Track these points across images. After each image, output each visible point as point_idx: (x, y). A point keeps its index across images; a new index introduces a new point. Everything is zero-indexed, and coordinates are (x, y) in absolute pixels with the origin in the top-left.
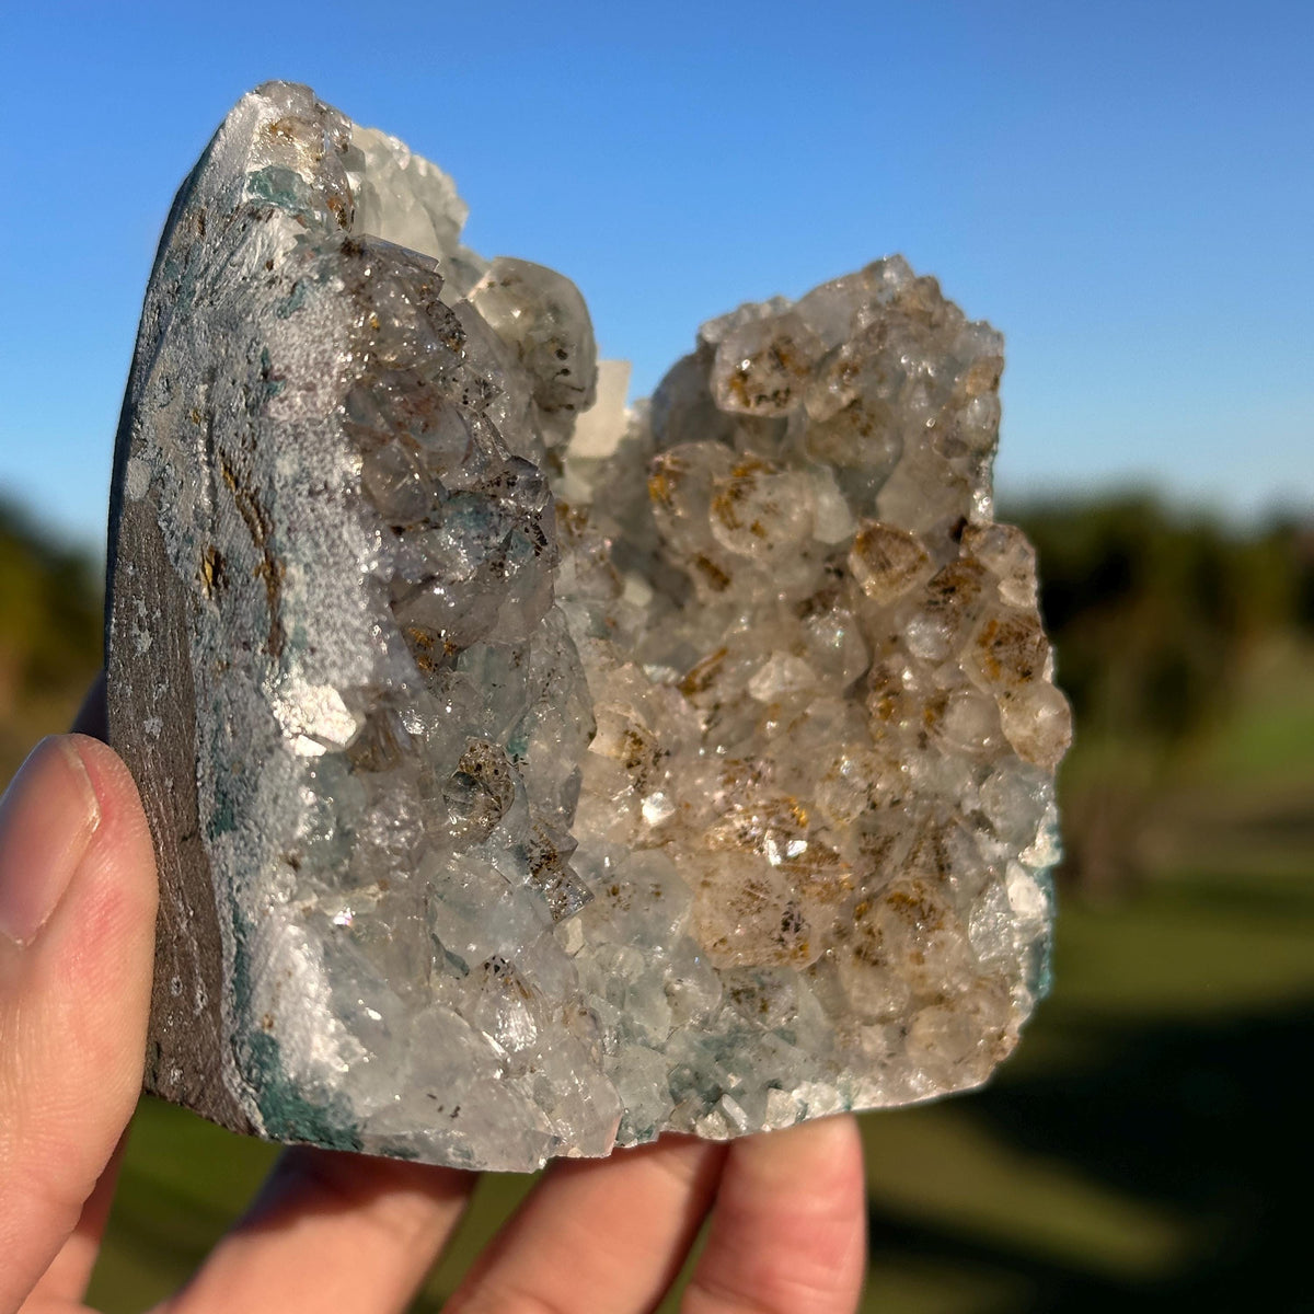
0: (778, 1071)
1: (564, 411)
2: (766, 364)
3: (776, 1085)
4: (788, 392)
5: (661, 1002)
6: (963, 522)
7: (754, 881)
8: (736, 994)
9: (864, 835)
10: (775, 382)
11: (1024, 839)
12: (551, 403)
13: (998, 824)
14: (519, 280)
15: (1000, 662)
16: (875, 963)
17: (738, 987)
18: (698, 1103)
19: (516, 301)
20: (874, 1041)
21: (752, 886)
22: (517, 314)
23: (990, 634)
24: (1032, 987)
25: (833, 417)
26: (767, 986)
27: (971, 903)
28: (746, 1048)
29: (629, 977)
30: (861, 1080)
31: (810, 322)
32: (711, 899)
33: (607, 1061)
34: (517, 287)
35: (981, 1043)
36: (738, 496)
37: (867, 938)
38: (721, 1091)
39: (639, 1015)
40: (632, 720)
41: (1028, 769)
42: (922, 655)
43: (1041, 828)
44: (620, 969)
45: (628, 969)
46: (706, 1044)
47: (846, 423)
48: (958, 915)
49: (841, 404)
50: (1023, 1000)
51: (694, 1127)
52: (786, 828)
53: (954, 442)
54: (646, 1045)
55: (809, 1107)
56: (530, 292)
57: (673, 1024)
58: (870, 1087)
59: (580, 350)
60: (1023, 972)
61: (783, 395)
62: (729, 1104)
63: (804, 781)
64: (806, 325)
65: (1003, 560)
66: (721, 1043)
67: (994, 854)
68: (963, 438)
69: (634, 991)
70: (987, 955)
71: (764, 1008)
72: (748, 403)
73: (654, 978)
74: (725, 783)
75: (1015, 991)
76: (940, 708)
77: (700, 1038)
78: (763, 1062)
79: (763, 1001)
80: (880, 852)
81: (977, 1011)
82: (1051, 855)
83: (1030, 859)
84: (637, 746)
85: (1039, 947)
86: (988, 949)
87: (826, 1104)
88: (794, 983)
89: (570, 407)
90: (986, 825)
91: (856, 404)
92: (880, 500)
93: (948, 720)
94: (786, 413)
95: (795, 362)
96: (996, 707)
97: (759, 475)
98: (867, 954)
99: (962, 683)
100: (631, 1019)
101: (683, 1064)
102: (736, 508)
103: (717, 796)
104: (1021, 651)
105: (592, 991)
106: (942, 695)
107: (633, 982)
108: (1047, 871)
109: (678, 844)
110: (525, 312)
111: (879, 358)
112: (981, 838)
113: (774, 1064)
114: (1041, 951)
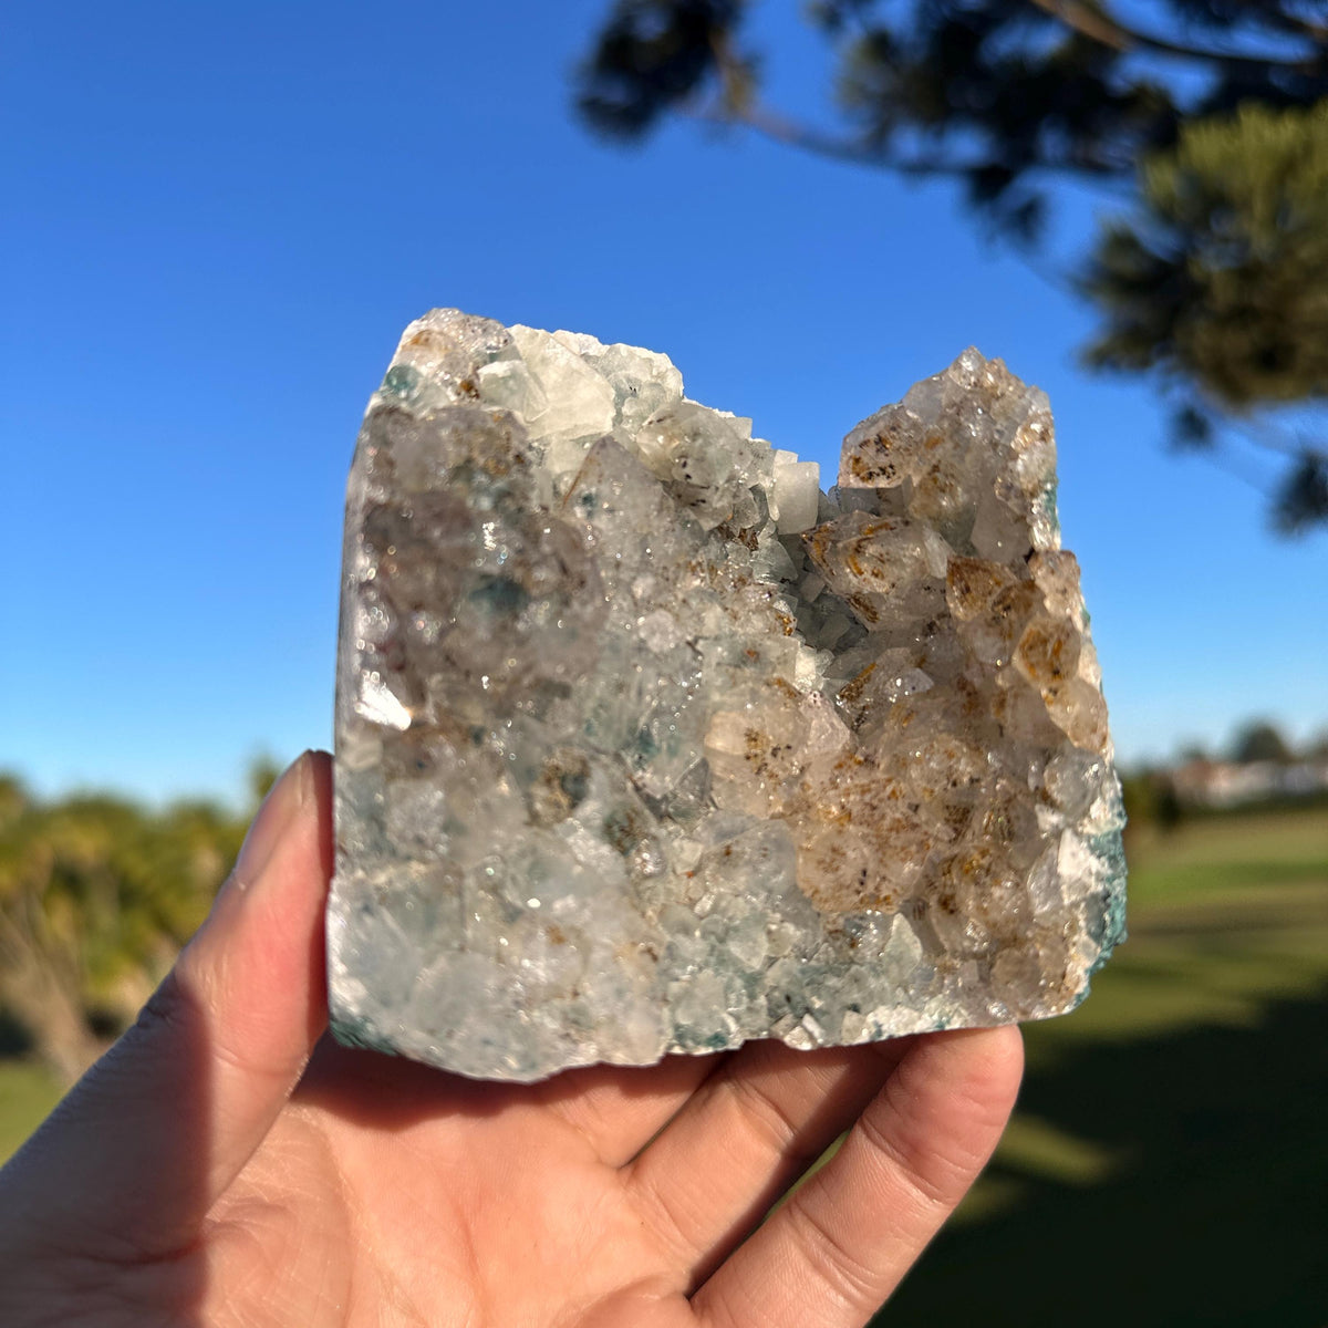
0: (856, 997)
1: (703, 505)
2: (871, 450)
3: (855, 1008)
4: (892, 467)
5: (763, 938)
6: (1031, 550)
7: (837, 846)
8: (831, 933)
9: (948, 807)
10: (883, 461)
11: (1079, 809)
12: (693, 501)
13: (1057, 797)
14: (671, 416)
15: (1033, 665)
16: (952, 912)
17: (834, 927)
18: (789, 1018)
19: (664, 431)
20: (968, 973)
21: (834, 850)
22: (661, 439)
23: (1027, 641)
24: (1097, 936)
25: (921, 482)
26: (859, 928)
27: (1032, 864)
28: (838, 976)
29: (730, 919)
30: (957, 1005)
31: (914, 411)
32: (804, 858)
33: (675, 987)
34: (668, 422)
35: (1042, 983)
36: (858, 550)
37: (948, 891)
38: (809, 1010)
39: (735, 948)
40: (744, 723)
41: (1081, 751)
42: (990, 661)
43: (1098, 801)
44: (724, 911)
45: (730, 914)
46: (803, 972)
47: (930, 484)
48: (1021, 875)
49: (926, 468)
50: (1086, 946)
51: (783, 1037)
52: (875, 802)
53: (1009, 487)
54: (740, 972)
55: (884, 1028)
56: (675, 422)
57: (773, 956)
58: (963, 1011)
59: (701, 460)
60: (1082, 923)
61: (890, 470)
62: (808, 1022)
63: (901, 764)
64: (910, 414)
65: (1052, 579)
66: (817, 970)
67: (1052, 825)
68: (1017, 484)
69: (736, 929)
70: (1041, 909)
71: (853, 945)
72: (863, 479)
73: (759, 919)
74: (836, 768)
75: (1075, 938)
76: (1002, 704)
77: (799, 967)
78: (847, 988)
79: (852, 939)
80: (961, 821)
81: (1037, 956)
82: (1113, 823)
83: (1089, 829)
84: (753, 743)
85: (1100, 902)
86: (1044, 903)
87: (906, 1025)
88: (884, 925)
89: (704, 501)
90: (1046, 799)
91: (936, 468)
92: (974, 540)
93: (1008, 712)
94: (900, 482)
95: (897, 443)
96: (1042, 702)
97: (883, 532)
98: (948, 905)
99: (1021, 685)
100: (729, 951)
101: (775, 988)
102: (858, 560)
103: (825, 778)
104: (1045, 653)
105: (678, 932)
106: (1003, 693)
107: (737, 922)
108: (1110, 837)
109: (800, 816)
110: (670, 439)
111: (958, 429)
112: (1041, 810)
113: (856, 990)
114: (1103, 905)
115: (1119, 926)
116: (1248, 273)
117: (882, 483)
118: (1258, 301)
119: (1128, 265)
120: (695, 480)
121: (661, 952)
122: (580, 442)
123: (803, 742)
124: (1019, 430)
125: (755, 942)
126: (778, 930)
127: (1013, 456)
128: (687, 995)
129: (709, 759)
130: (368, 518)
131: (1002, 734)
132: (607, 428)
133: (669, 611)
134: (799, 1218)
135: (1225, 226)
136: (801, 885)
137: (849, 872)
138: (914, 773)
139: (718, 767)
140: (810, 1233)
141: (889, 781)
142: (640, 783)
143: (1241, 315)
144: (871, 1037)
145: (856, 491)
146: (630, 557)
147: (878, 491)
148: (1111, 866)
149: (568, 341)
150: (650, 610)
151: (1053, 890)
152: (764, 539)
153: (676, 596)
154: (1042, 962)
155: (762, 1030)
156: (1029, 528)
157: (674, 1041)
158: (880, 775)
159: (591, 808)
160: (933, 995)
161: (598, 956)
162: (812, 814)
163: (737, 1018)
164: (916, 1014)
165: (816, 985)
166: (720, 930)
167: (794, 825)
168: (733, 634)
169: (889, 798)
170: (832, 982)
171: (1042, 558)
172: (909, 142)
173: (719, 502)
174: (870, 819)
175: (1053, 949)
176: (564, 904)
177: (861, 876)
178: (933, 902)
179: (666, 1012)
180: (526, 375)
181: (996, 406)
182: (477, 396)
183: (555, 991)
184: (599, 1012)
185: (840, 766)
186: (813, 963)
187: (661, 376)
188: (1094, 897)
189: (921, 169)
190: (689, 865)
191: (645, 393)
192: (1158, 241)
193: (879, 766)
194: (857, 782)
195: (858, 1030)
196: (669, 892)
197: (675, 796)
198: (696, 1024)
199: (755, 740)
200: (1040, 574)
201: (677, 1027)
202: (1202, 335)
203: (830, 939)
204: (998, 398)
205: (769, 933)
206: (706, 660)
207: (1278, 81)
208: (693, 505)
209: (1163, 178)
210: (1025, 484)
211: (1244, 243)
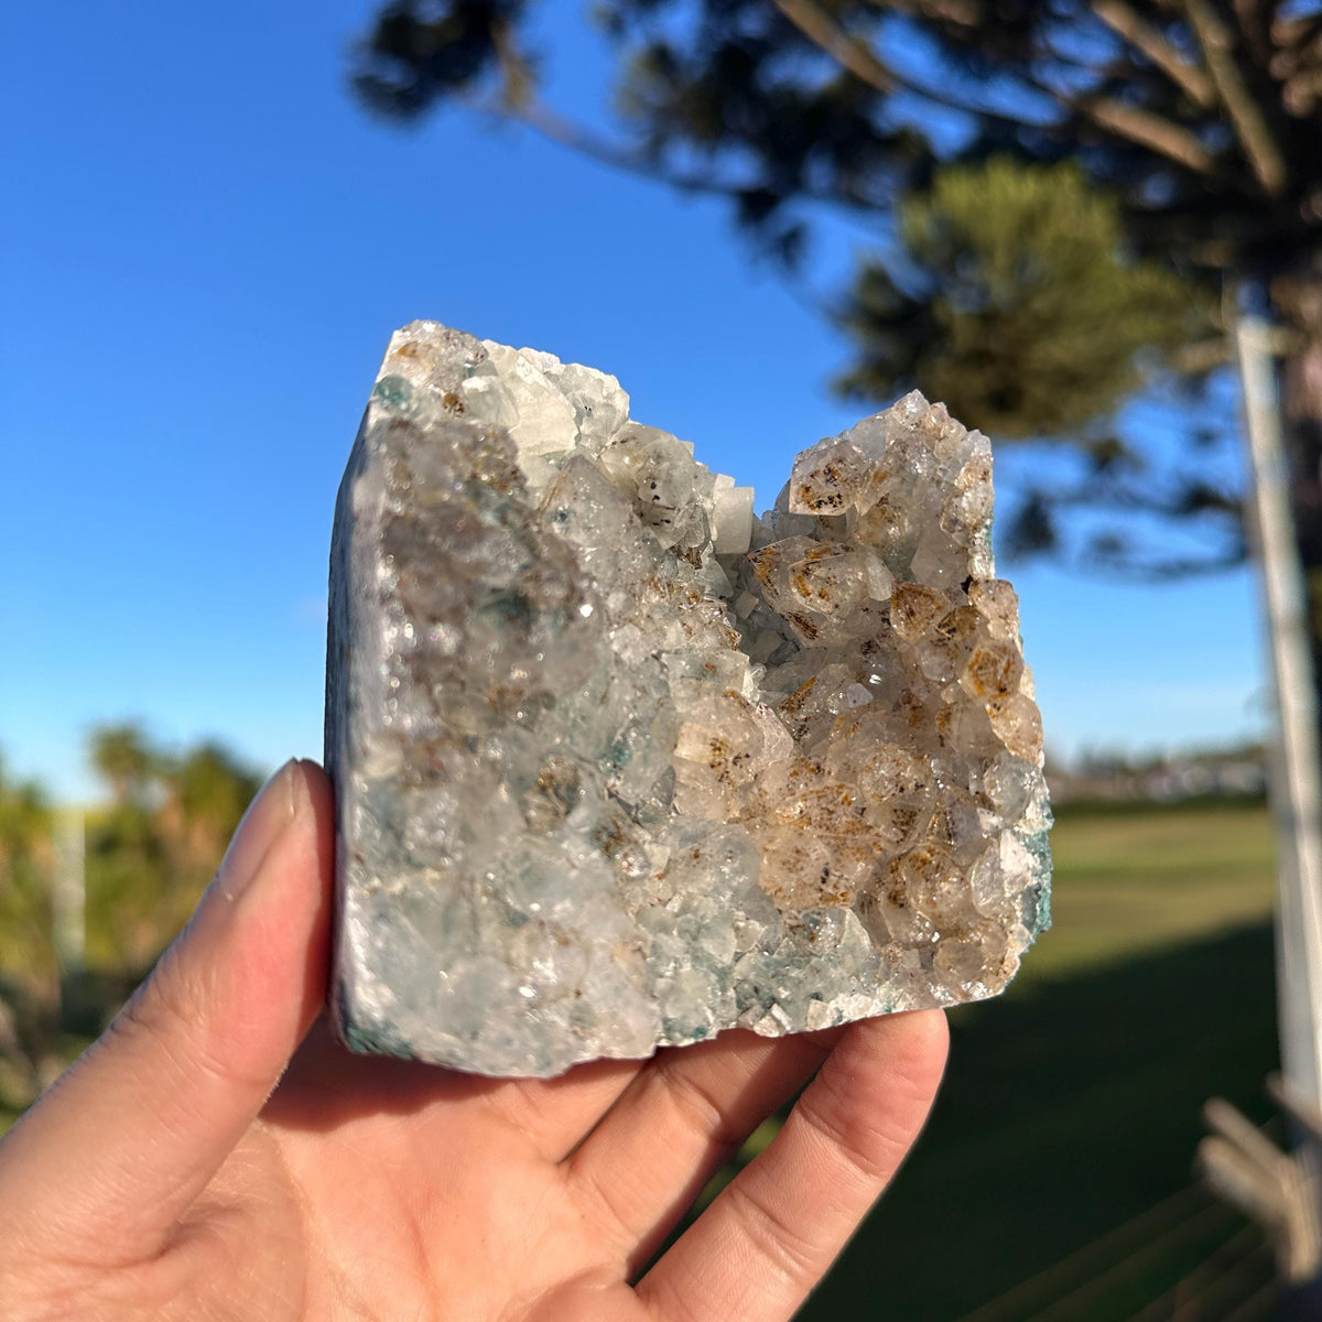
0: (819, 986)
1: (666, 524)
2: (820, 480)
3: (817, 997)
4: (839, 496)
5: (731, 935)
6: (970, 579)
7: (799, 848)
8: (792, 928)
9: (895, 811)
10: (832, 490)
11: (1016, 812)
12: (658, 521)
13: (996, 801)
14: (634, 438)
15: (982, 683)
16: (902, 905)
17: (794, 923)
18: (757, 1008)
19: (629, 452)
20: (912, 961)
21: (798, 852)
22: (627, 460)
23: (977, 661)
24: (1029, 925)
25: (869, 511)
26: (816, 923)
27: (974, 861)
28: (799, 968)
29: (702, 918)
30: (901, 990)
31: (858, 446)
32: (769, 860)
33: (661, 984)
34: (632, 443)
35: (984, 967)
36: (806, 572)
37: (898, 887)
38: (774, 1000)
39: (708, 946)
40: (710, 735)
41: (1018, 760)
42: (936, 678)
43: (1032, 804)
44: (695, 912)
45: (702, 913)
46: (767, 965)
47: (878, 515)
48: (964, 870)
49: (874, 501)
50: (1021, 933)
51: (752, 1026)
52: (831, 807)
53: (955, 522)
54: (712, 968)
55: (844, 1014)
56: (639, 445)
57: (739, 951)
58: (907, 996)
59: (668, 482)
60: (1019, 914)
61: (837, 500)
62: (776, 1011)
63: (850, 772)
64: (855, 448)
65: (993, 605)
66: (779, 963)
67: (992, 826)
68: (961, 518)
69: (707, 927)
70: (982, 902)
71: (812, 938)
72: (812, 507)
73: (726, 918)
74: (791, 775)
75: (1013, 927)
76: (947, 717)
77: (763, 961)
78: (810, 979)
79: (812, 933)
80: (907, 823)
81: (979, 944)
82: (1044, 824)
83: (1023, 828)
84: (717, 752)
85: (1032, 895)
86: (986, 896)
87: (861, 1010)
88: (840, 920)
89: (668, 522)
90: (986, 803)
91: (883, 500)
92: (913, 567)
93: (954, 726)
94: (844, 511)
95: (844, 475)
96: (985, 716)
97: (827, 557)
98: (896, 899)
99: (963, 699)
100: (702, 948)
101: (744, 981)
102: (806, 581)
103: (782, 784)
104: (995, 673)
105: (660, 931)
106: (949, 707)
107: (708, 921)
108: (1040, 836)
109: (758, 819)
110: (634, 460)
111: (902, 466)
112: (982, 812)
113: (818, 980)
114: (1035, 896)
115: (1047, 915)
116: (988, 318)
117: (826, 511)
118: (995, 346)
119: (880, 302)
120: (663, 501)
121: (647, 951)
122: (547, 457)
123: (758, 751)
124: (963, 469)
125: (724, 938)
126: (746, 928)
127: (959, 494)
128: (673, 989)
129: (676, 767)
130: (388, 530)
131: (942, 745)
132: (571, 446)
133: (637, 625)
134: (742, 1201)
135: (970, 273)
136: (763, 884)
137: (811, 872)
138: (866, 780)
139: (683, 773)
140: (753, 1214)
141: (841, 787)
142: (613, 790)
143: (980, 357)
144: (833, 1022)
145: (806, 517)
146: (605, 573)
147: (822, 519)
148: (1041, 863)
149: (533, 359)
150: (621, 626)
151: (996, 883)
152: (705, 560)
153: (641, 611)
154: (984, 949)
155: (731, 1021)
156: (969, 558)
157: (663, 1035)
158: (831, 781)
159: (580, 815)
160: (880, 983)
161: (599, 955)
162: (769, 819)
163: (714, 1010)
164: (869, 999)
165: (778, 976)
166: (693, 928)
167: (752, 829)
168: (691, 649)
169: (843, 803)
170: (795, 973)
171: (982, 587)
172: (684, 157)
173: (680, 522)
174: (828, 823)
175: (993, 936)
176: (562, 908)
177: (823, 875)
178: (882, 898)
179: (654, 1006)
180: (501, 391)
181: (940, 446)
182: (461, 410)
183: (562, 990)
184: (601, 1010)
185: (795, 774)
186: (775, 956)
187: (610, 397)
188: (1029, 889)
189: (693, 186)
190: (661, 868)
191: (598, 413)
192: (909, 280)
193: (829, 773)
194: (811, 789)
195: (821, 1016)
196: (646, 894)
197: (644, 802)
198: (684, 1017)
199: (720, 749)
200: (978, 599)
201: (666, 1021)
202: (942, 371)
203: (791, 933)
204: (940, 440)
205: (737, 929)
206: (671, 673)
207: (1027, 141)
208: (656, 524)
209: (917, 220)
210: (969, 519)
211: (984, 292)
